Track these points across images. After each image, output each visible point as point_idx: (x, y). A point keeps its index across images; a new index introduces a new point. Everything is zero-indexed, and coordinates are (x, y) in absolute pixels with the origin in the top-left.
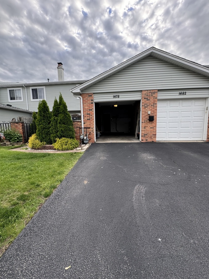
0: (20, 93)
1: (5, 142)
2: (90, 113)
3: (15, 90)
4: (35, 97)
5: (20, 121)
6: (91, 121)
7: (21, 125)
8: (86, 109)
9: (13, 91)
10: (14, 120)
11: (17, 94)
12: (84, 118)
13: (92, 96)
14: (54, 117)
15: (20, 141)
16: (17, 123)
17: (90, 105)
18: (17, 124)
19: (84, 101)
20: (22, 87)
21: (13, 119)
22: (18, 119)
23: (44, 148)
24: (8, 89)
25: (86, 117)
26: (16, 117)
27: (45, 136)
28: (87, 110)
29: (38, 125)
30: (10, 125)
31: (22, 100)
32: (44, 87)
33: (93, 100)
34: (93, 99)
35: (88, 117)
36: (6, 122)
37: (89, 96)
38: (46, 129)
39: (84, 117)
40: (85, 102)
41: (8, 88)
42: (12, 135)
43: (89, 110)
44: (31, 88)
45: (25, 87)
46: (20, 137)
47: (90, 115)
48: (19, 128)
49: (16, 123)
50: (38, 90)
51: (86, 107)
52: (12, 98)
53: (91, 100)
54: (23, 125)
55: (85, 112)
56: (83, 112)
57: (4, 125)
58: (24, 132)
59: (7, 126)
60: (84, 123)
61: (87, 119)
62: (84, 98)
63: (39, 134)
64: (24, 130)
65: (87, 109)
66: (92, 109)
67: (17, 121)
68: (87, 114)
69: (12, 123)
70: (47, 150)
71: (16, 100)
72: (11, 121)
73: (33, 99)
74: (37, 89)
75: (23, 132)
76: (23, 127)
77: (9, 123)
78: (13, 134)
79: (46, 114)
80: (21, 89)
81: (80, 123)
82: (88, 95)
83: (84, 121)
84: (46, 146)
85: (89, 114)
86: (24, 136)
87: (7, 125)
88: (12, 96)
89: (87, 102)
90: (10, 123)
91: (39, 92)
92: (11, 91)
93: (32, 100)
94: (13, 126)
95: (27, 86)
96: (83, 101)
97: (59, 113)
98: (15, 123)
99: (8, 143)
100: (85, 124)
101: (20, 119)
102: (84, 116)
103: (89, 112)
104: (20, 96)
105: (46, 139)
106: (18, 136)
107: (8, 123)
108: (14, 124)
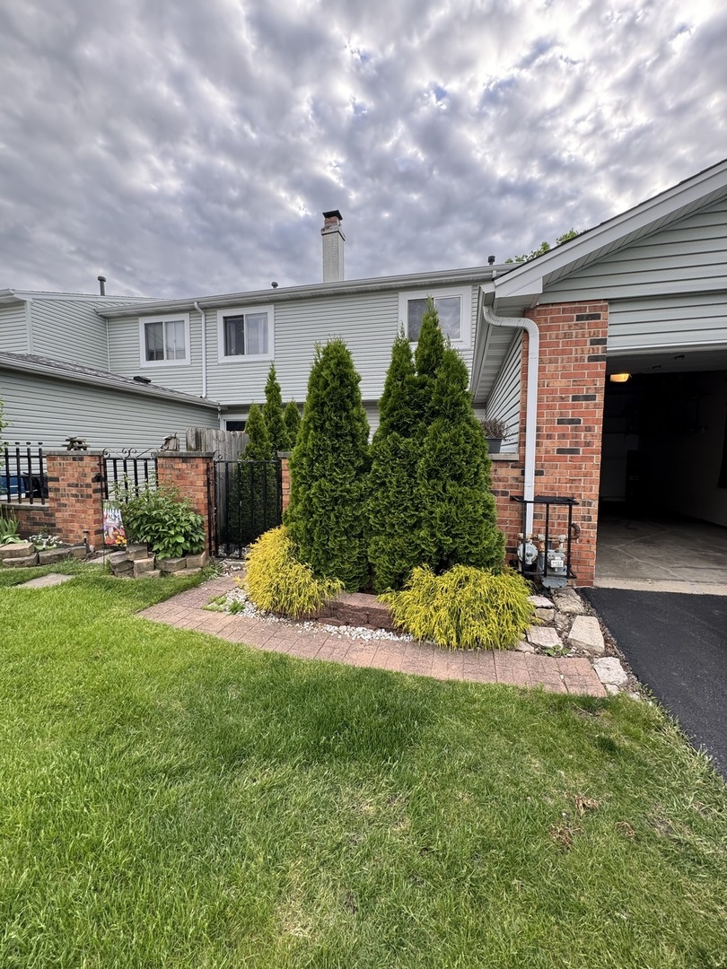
0: (181, 335)
1: (130, 557)
2: (582, 414)
3: (166, 323)
4: (233, 346)
5: (197, 451)
6: (584, 459)
7: (202, 467)
8: (554, 391)
9: (158, 327)
10: (172, 444)
11: (170, 340)
12: (538, 444)
13: (598, 317)
14: (395, 439)
15: (195, 549)
16: (185, 459)
17: (583, 367)
18: (184, 466)
19: (548, 345)
20: (191, 310)
21: (168, 440)
22: (190, 438)
23: (334, 613)
24: (143, 321)
25: (549, 437)
26: (182, 427)
27: (341, 545)
28: (562, 398)
29: (304, 478)
30: (151, 464)
31: (187, 361)
32: (270, 309)
33: (603, 342)
34: (605, 333)
35: (563, 436)
36: (137, 454)
37: (579, 318)
38: (345, 503)
39: (538, 436)
40: (553, 352)
41: (140, 319)
42: (163, 522)
43: (575, 399)
44: (221, 314)
45: (200, 310)
46: (195, 529)
47: (576, 429)
48: (192, 483)
49: (180, 457)
50: (247, 320)
51: (559, 384)
52: (152, 355)
53: (594, 342)
54: (208, 469)
55: (549, 407)
56: (539, 407)
57: (130, 464)
58: (213, 500)
59: (141, 472)
60: (538, 473)
61: (560, 451)
62: (549, 328)
63: (309, 531)
64: (212, 494)
65: (564, 390)
66: (591, 393)
67: (183, 450)
68: (560, 422)
69: (164, 457)
70: (347, 624)
71: (168, 359)
72: (157, 448)
73: (227, 354)
74: (242, 316)
75: (209, 501)
76: (208, 479)
77: (147, 455)
78: (167, 517)
79: (348, 418)
80: (185, 317)
81: (516, 473)
82: (573, 311)
83: (538, 459)
84: (346, 602)
85: (571, 422)
86: (209, 520)
87: (140, 464)
88: (152, 348)
89: (563, 352)
90: (156, 460)
91: (248, 325)
92: (151, 329)
93: (222, 359)
94: (168, 472)
95: (209, 308)
96: (541, 345)
97: (420, 416)
98: (177, 460)
99: (145, 561)
100: (544, 478)
101: (198, 437)
102: (538, 429)
103: (574, 407)
104: (180, 345)
105: (343, 563)
106: (189, 528)
107: (146, 459)
108: (168, 461)
